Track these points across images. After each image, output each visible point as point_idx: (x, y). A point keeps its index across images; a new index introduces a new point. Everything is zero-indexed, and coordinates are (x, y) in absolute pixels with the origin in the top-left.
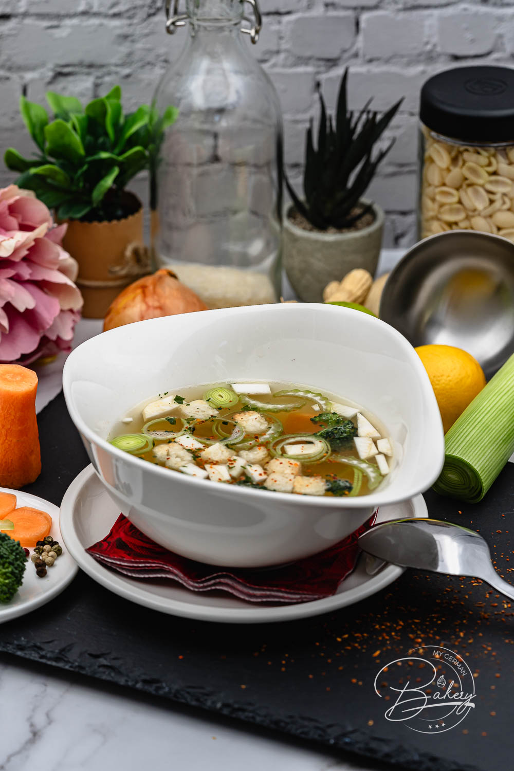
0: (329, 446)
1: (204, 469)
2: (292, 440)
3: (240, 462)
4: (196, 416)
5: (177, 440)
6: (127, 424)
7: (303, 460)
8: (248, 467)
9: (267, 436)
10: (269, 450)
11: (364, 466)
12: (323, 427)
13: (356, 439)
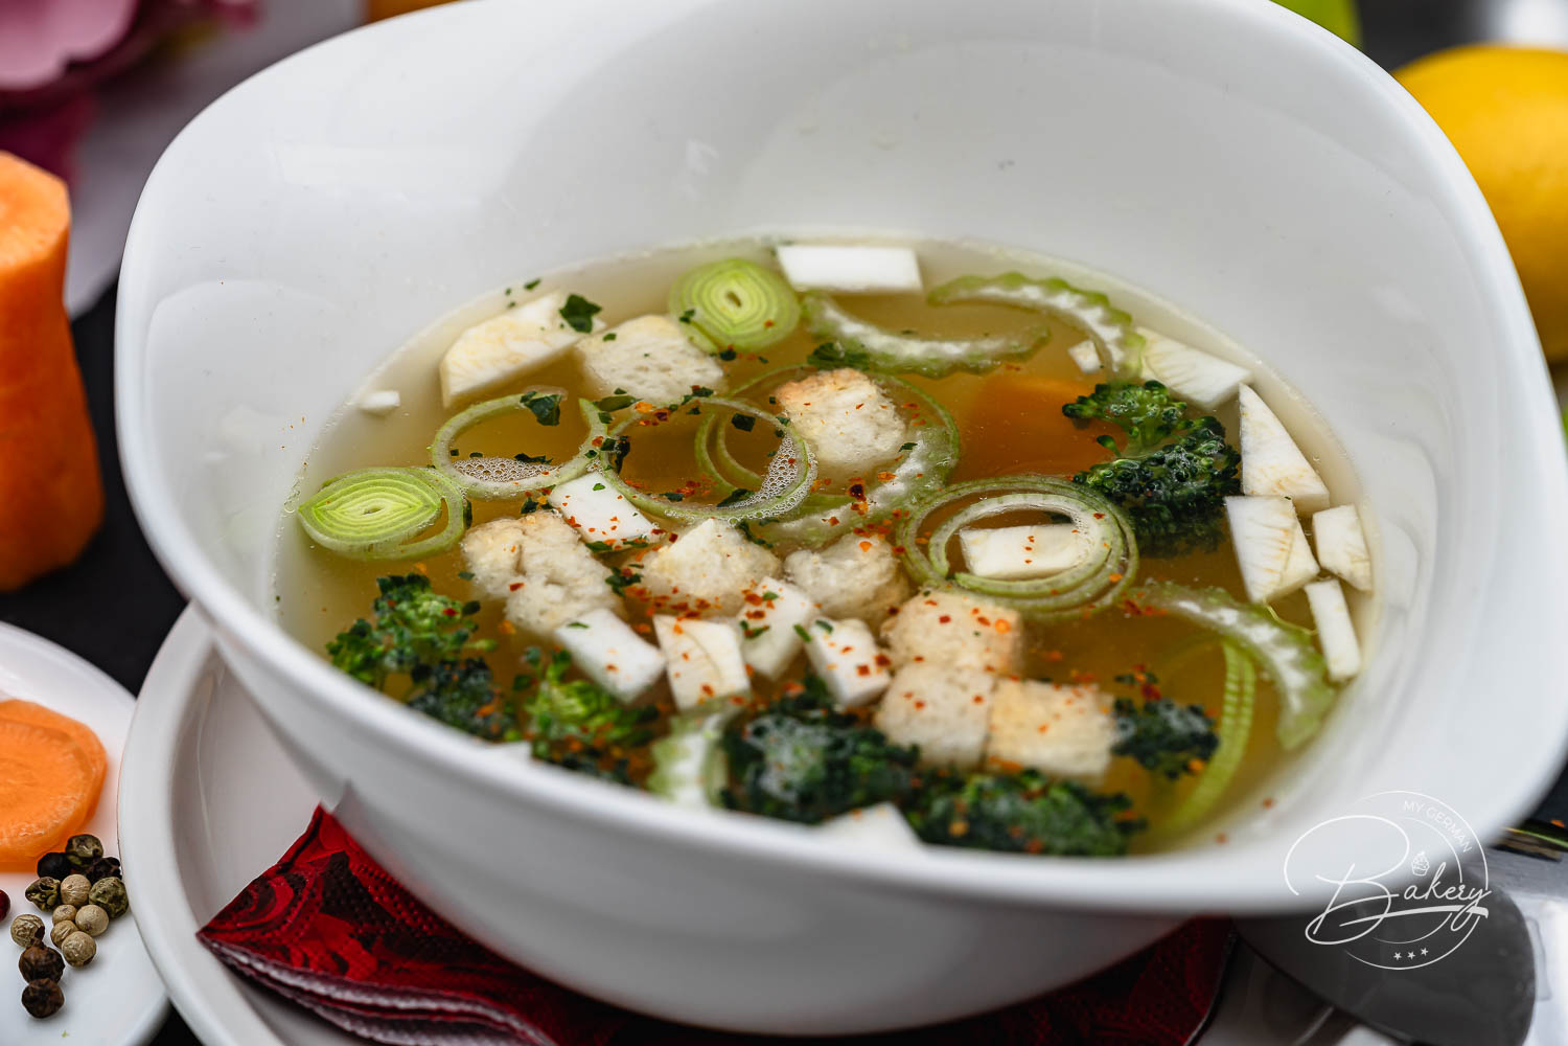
0: (1131, 537)
1: (652, 639)
2: (991, 507)
3: (790, 609)
4: (637, 390)
5: (556, 498)
6: (378, 416)
7: (1029, 604)
8: (817, 633)
9: (896, 487)
10: (899, 551)
11: (1262, 634)
12: (1110, 444)
13: (1233, 505)
